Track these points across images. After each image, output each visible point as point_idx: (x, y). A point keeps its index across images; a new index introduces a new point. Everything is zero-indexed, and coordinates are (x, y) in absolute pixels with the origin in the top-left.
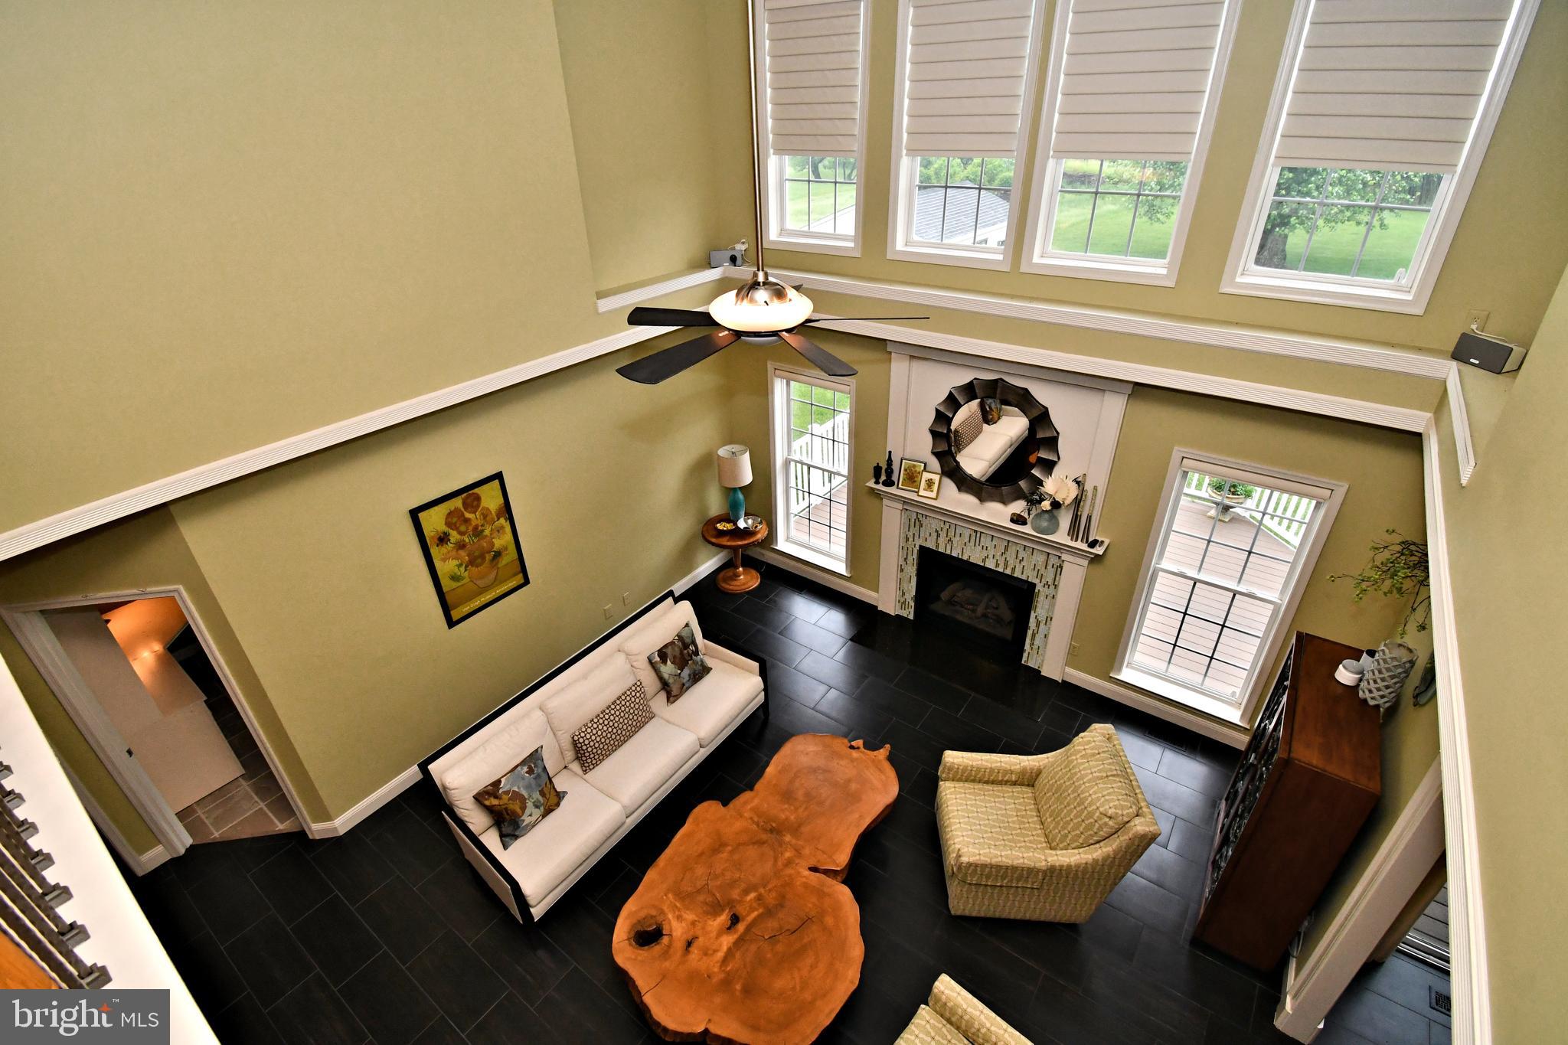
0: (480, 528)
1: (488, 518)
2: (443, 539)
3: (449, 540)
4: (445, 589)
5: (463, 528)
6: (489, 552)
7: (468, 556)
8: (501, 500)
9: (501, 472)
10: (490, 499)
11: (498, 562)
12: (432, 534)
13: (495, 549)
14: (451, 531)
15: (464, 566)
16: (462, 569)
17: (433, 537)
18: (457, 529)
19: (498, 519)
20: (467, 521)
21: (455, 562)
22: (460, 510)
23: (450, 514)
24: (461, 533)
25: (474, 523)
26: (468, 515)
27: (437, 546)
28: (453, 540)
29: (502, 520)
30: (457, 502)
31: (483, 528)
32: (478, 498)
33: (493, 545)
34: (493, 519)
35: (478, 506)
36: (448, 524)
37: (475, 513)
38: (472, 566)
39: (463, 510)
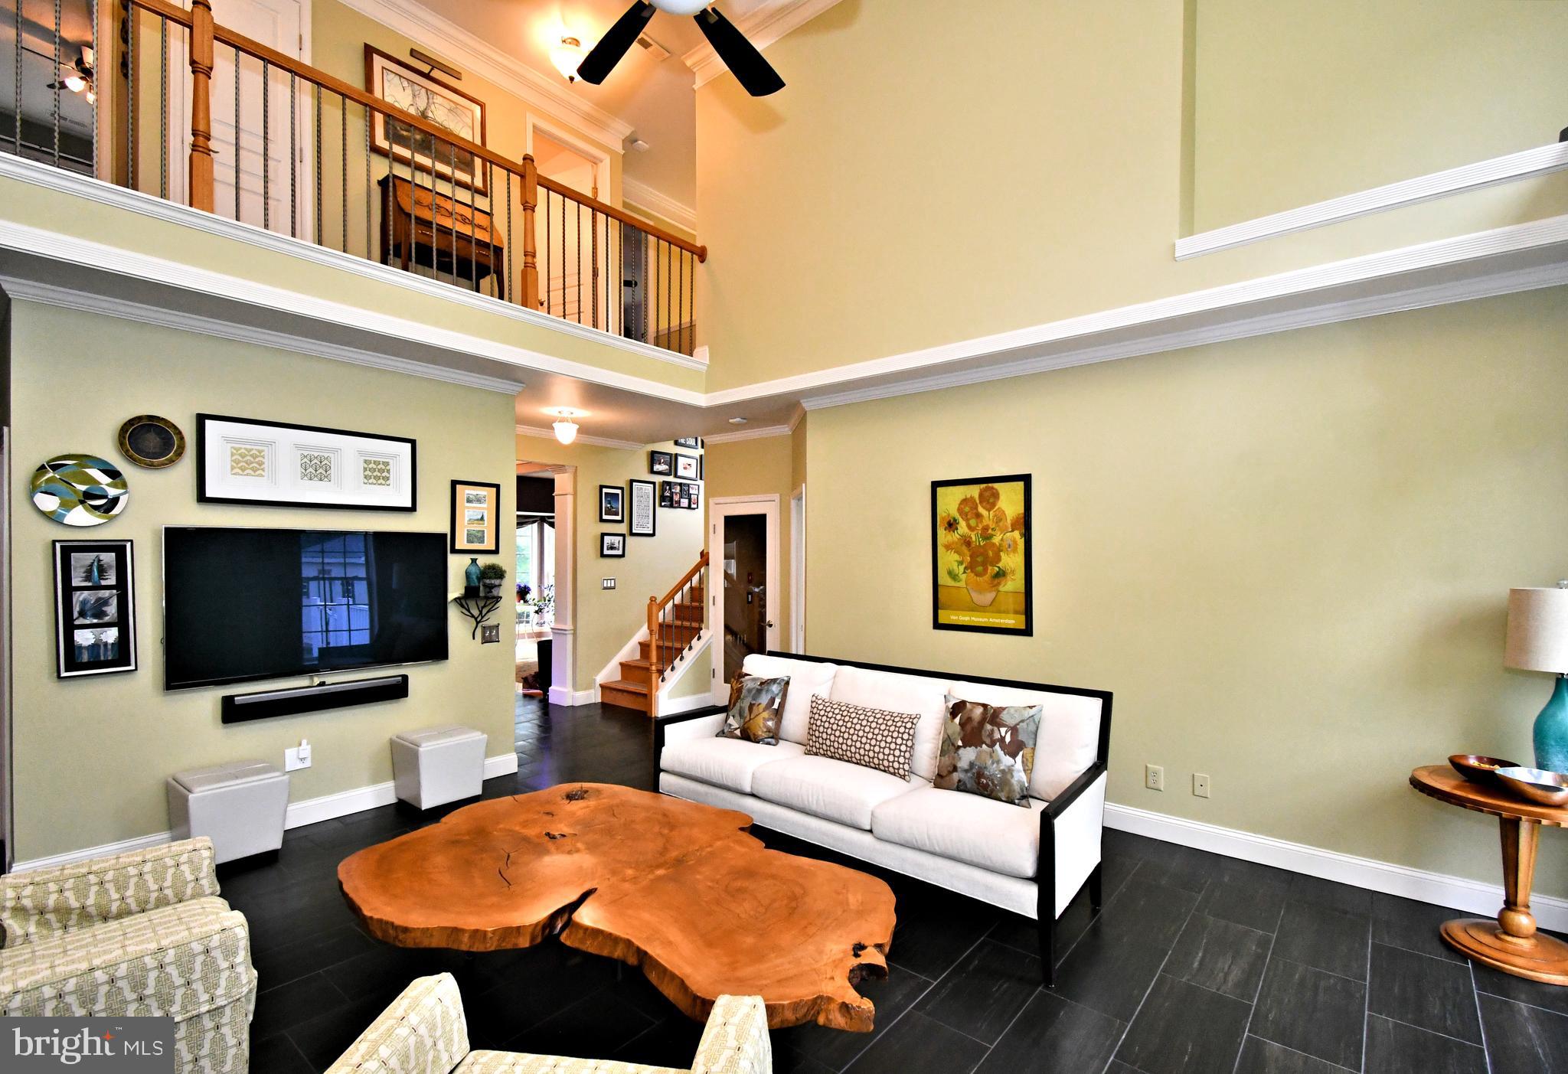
0: (990, 531)
1: (1001, 524)
2: (952, 525)
3: (957, 529)
4: (940, 581)
5: (973, 522)
6: (993, 565)
7: (971, 556)
8: (1021, 509)
9: (1030, 475)
10: (1010, 500)
11: (999, 584)
12: (944, 515)
13: (1000, 565)
14: (961, 520)
15: (964, 566)
16: (962, 568)
17: (943, 518)
18: (967, 520)
19: (1012, 531)
20: (978, 516)
21: (957, 557)
22: (975, 501)
23: (965, 501)
24: (970, 527)
25: (985, 522)
26: (981, 510)
27: (945, 530)
28: (960, 531)
29: (1017, 534)
30: (974, 491)
31: (993, 533)
32: (996, 495)
33: (999, 559)
34: (1006, 527)
35: (993, 505)
36: (960, 510)
37: (989, 510)
38: (972, 571)
39: (978, 502)
